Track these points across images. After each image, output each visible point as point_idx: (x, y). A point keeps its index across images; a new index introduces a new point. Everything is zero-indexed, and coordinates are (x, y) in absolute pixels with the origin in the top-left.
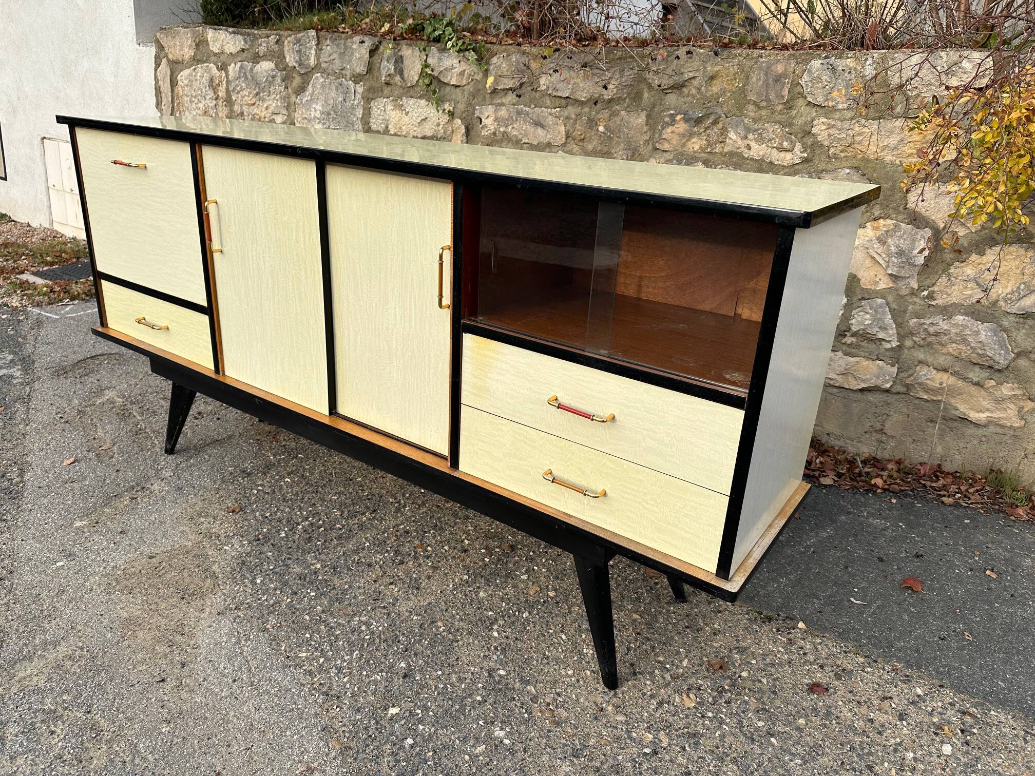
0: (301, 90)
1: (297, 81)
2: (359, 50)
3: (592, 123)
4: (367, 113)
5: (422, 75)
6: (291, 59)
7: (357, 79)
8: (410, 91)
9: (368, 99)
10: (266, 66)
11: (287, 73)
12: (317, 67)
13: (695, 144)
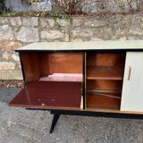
0: (18, 31)
1: (16, 29)
2: (35, 20)
3: (99, 31)
4: (40, 35)
5: (55, 25)
6: (13, 24)
7: (35, 27)
8: (52, 29)
9: (39, 31)
10: (5, 27)
11: (13, 28)
12: (22, 25)
13: (122, 33)
